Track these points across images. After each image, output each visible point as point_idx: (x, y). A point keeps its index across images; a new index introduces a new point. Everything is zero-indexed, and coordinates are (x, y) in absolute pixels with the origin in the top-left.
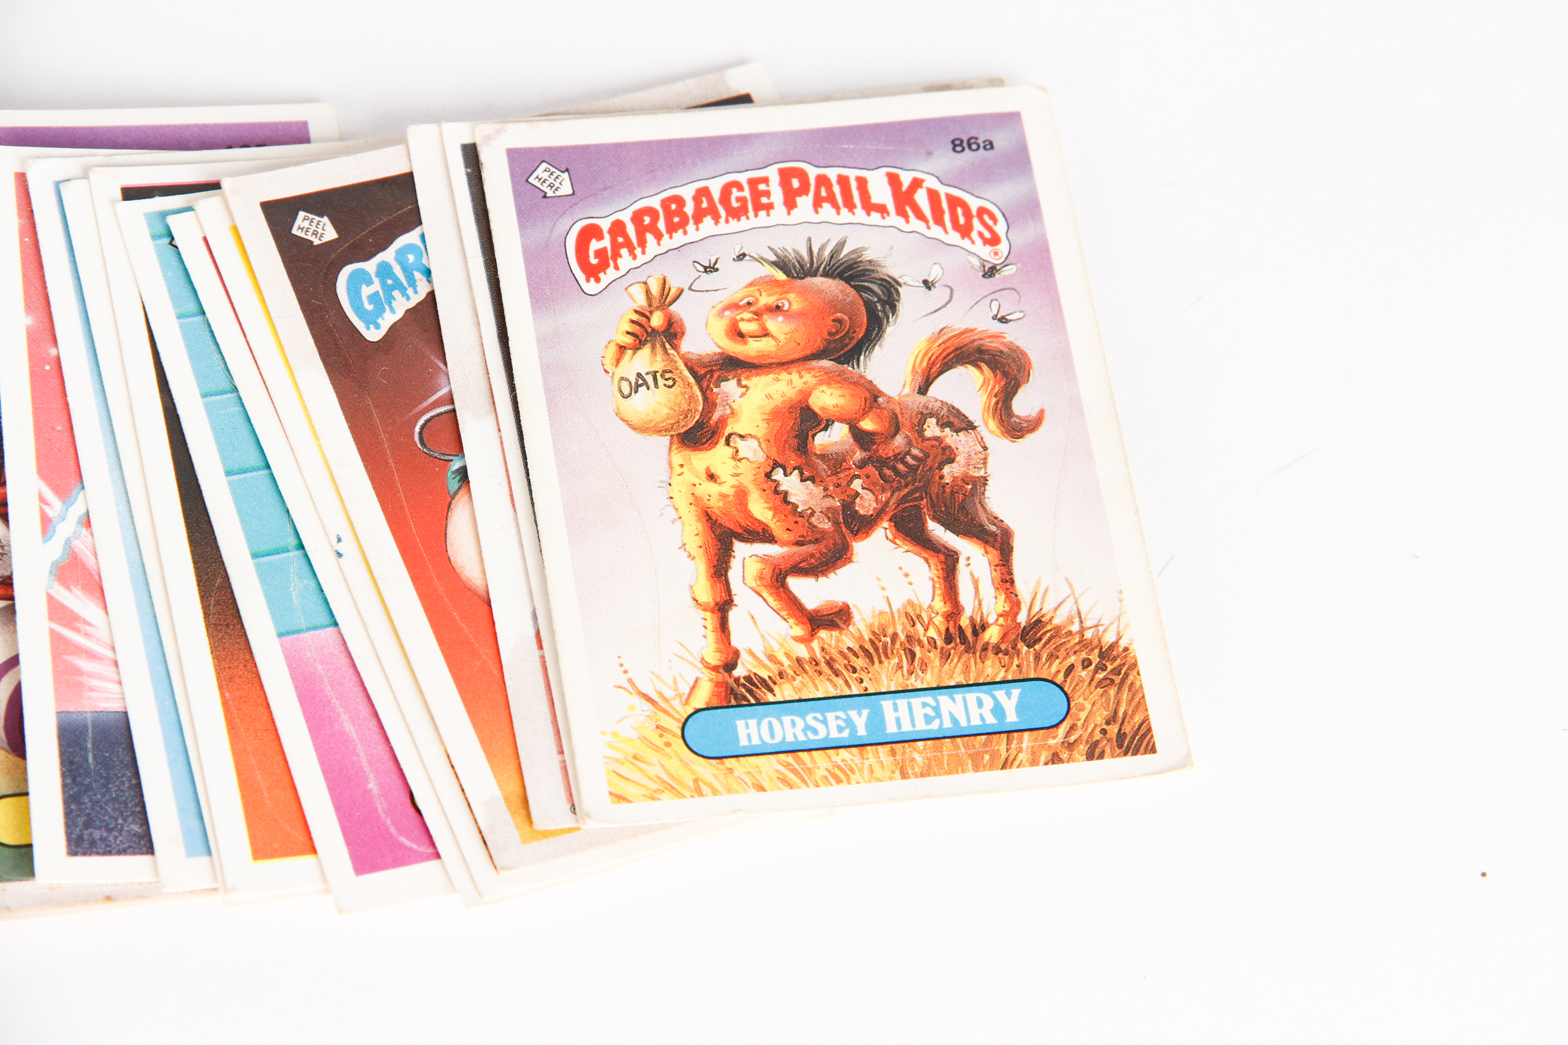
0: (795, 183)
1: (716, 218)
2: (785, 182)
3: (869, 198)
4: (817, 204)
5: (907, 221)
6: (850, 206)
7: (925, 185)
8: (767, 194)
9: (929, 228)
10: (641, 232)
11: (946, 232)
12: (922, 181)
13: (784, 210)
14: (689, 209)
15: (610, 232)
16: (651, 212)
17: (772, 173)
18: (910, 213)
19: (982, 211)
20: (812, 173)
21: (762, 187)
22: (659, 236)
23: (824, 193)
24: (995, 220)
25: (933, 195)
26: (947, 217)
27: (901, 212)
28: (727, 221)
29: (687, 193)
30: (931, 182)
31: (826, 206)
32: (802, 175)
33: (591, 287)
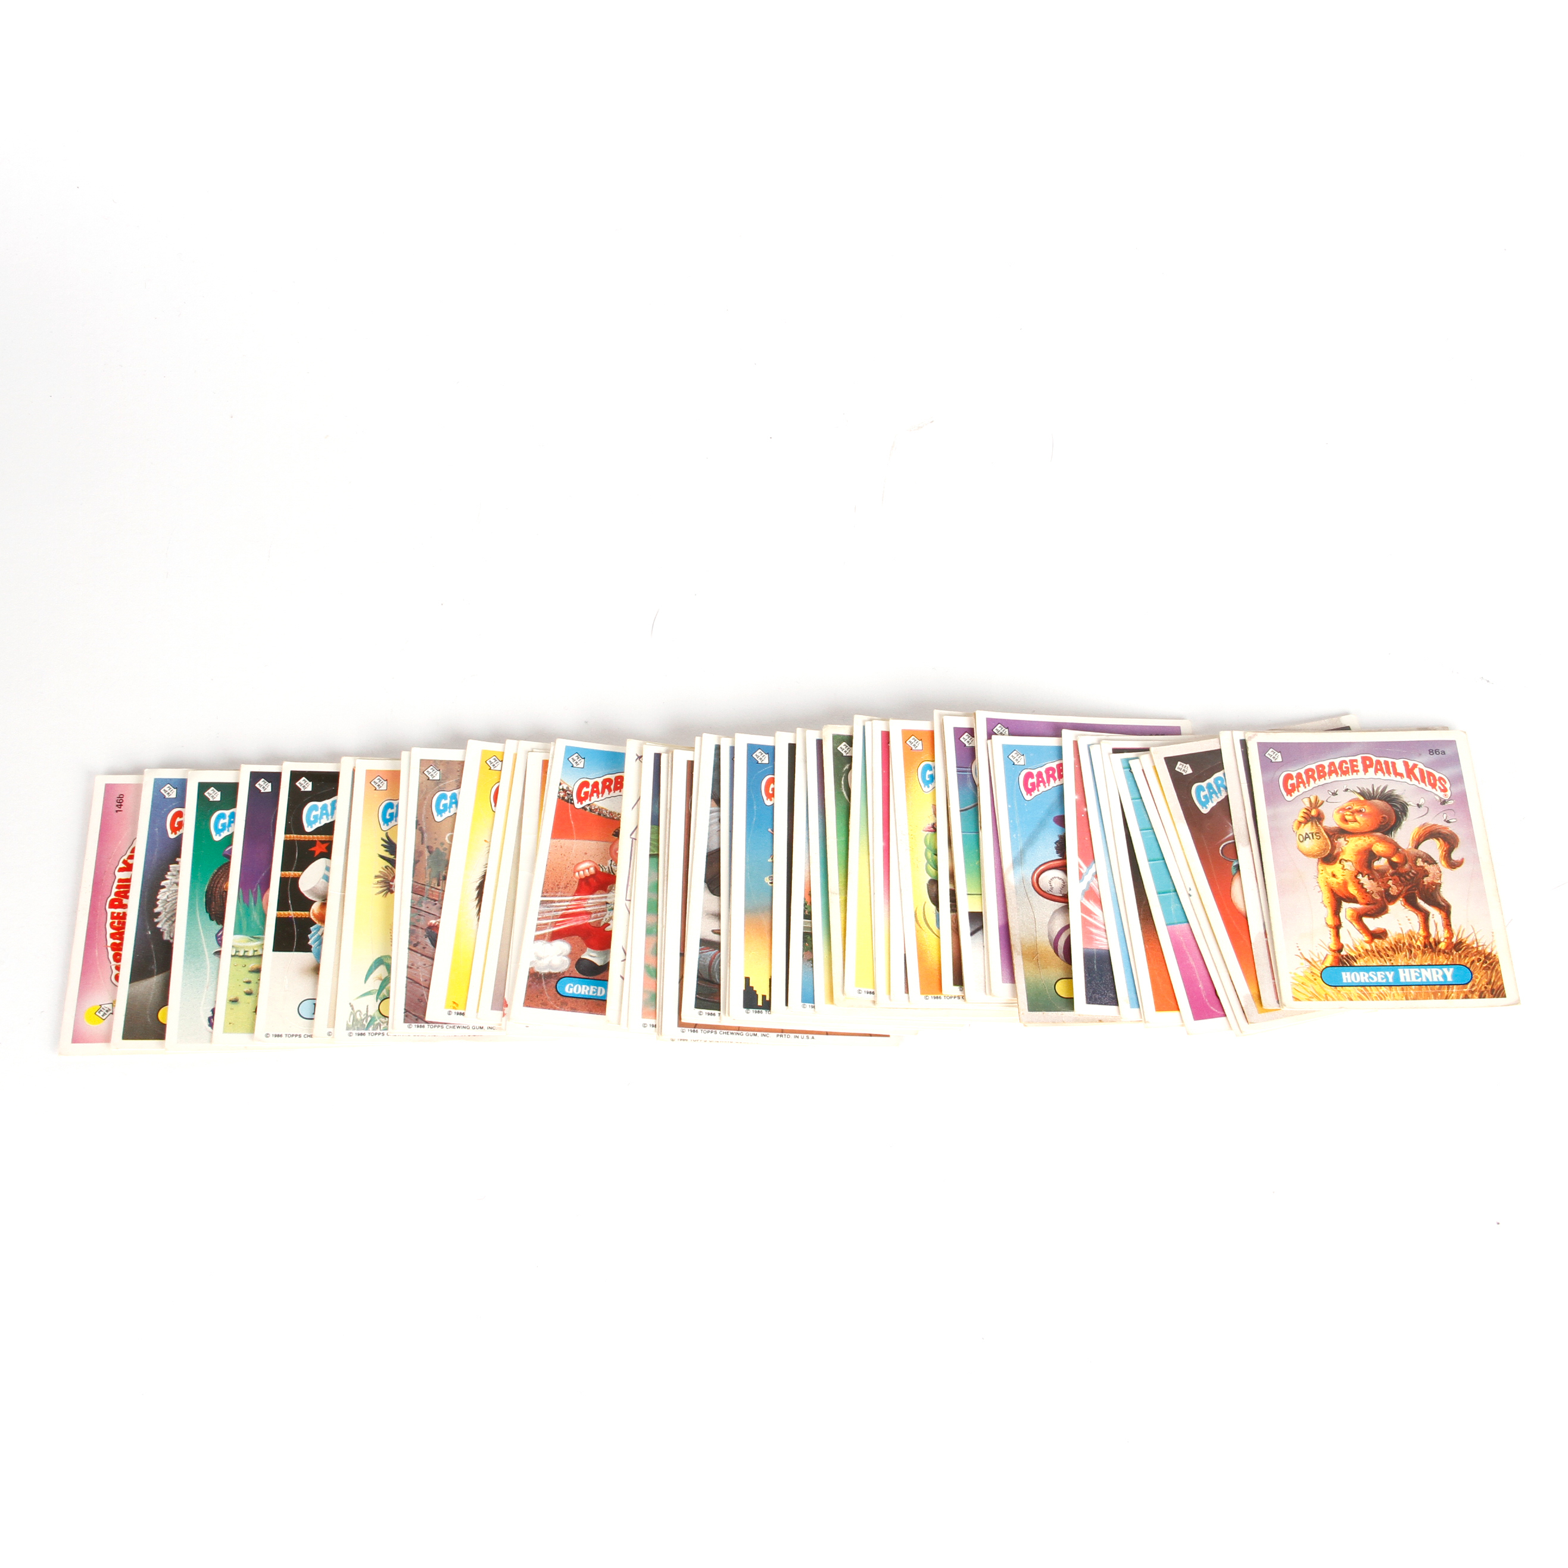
0: (1368, 763)
1: (1337, 774)
2: (1364, 762)
3: (1396, 770)
4: (1376, 771)
5: (1411, 780)
6: (1389, 773)
7: (1418, 766)
8: (1357, 766)
9: (1419, 783)
10: (1308, 777)
11: (1426, 785)
12: (1417, 765)
13: (1363, 773)
14: (1327, 770)
15: (1296, 777)
16: (1311, 770)
17: (1359, 758)
18: (1412, 777)
19: (1440, 778)
20: (1374, 759)
21: (1355, 763)
22: (1315, 780)
23: (1379, 767)
24: (1445, 783)
25: (1421, 771)
26: (1426, 780)
27: (1409, 777)
28: (1341, 776)
29: (1326, 763)
30: (1421, 766)
31: (1380, 772)
32: (1370, 760)
33: (1289, 798)
